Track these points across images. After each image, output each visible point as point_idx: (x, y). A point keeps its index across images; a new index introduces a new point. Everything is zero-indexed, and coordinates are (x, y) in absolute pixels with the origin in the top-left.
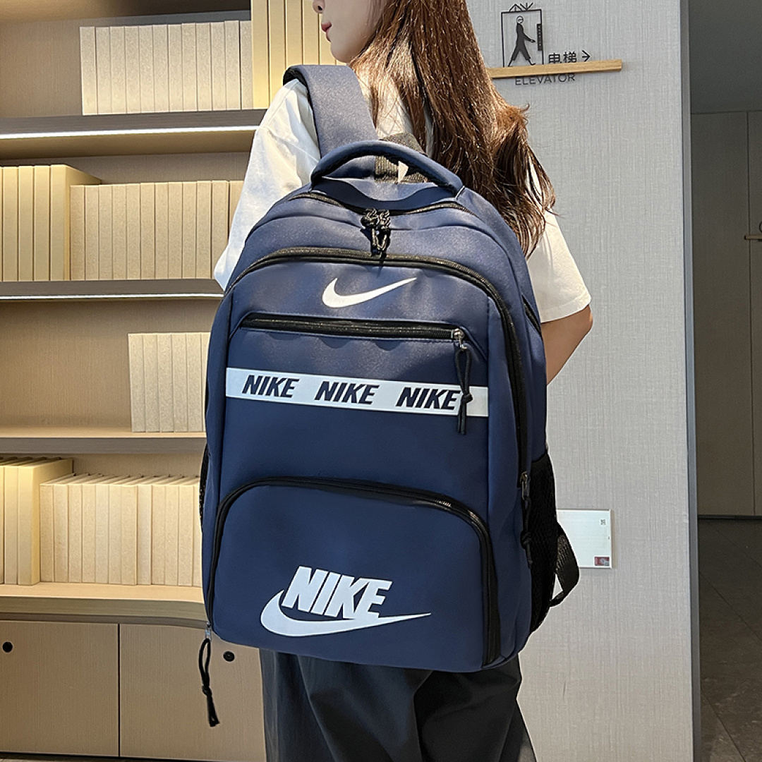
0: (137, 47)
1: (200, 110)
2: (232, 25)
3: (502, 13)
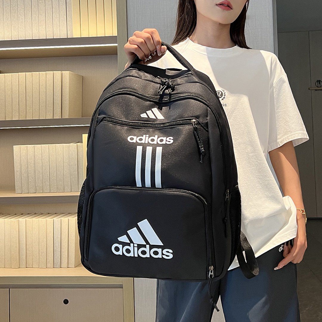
0: (17, 8)
1: (47, 38)
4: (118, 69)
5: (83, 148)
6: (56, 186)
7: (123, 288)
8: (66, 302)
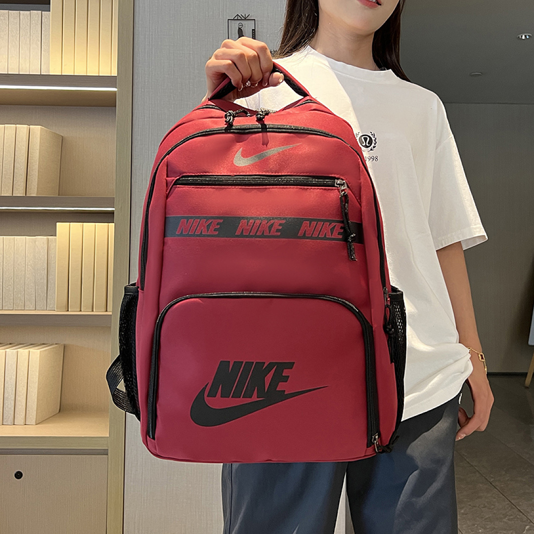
1: (9, 73)
2: (36, 14)
3: (229, 20)
4: (116, 125)
5: (56, 243)
6: (12, 301)
7: (107, 455)
8: (19, 475)
